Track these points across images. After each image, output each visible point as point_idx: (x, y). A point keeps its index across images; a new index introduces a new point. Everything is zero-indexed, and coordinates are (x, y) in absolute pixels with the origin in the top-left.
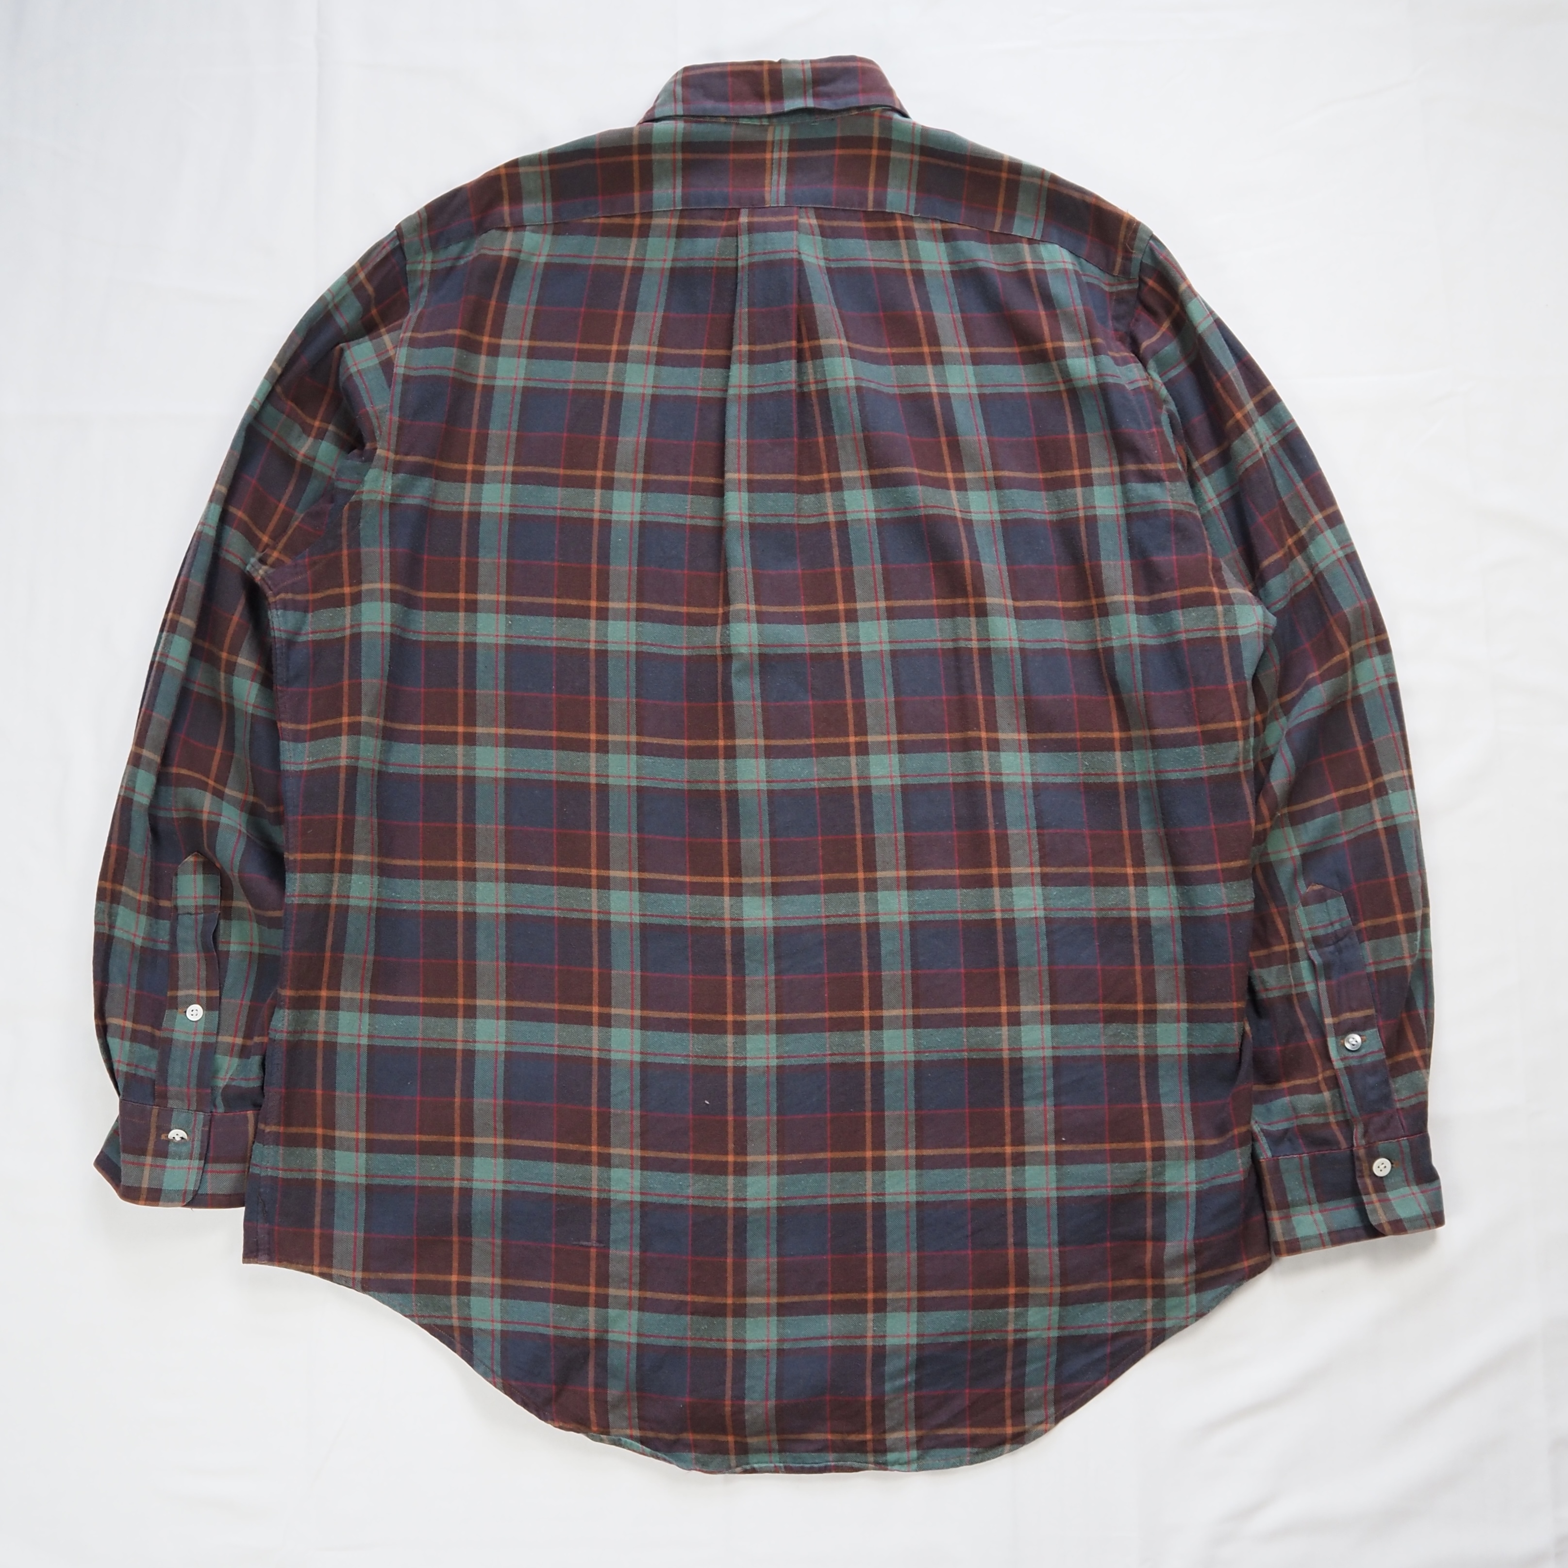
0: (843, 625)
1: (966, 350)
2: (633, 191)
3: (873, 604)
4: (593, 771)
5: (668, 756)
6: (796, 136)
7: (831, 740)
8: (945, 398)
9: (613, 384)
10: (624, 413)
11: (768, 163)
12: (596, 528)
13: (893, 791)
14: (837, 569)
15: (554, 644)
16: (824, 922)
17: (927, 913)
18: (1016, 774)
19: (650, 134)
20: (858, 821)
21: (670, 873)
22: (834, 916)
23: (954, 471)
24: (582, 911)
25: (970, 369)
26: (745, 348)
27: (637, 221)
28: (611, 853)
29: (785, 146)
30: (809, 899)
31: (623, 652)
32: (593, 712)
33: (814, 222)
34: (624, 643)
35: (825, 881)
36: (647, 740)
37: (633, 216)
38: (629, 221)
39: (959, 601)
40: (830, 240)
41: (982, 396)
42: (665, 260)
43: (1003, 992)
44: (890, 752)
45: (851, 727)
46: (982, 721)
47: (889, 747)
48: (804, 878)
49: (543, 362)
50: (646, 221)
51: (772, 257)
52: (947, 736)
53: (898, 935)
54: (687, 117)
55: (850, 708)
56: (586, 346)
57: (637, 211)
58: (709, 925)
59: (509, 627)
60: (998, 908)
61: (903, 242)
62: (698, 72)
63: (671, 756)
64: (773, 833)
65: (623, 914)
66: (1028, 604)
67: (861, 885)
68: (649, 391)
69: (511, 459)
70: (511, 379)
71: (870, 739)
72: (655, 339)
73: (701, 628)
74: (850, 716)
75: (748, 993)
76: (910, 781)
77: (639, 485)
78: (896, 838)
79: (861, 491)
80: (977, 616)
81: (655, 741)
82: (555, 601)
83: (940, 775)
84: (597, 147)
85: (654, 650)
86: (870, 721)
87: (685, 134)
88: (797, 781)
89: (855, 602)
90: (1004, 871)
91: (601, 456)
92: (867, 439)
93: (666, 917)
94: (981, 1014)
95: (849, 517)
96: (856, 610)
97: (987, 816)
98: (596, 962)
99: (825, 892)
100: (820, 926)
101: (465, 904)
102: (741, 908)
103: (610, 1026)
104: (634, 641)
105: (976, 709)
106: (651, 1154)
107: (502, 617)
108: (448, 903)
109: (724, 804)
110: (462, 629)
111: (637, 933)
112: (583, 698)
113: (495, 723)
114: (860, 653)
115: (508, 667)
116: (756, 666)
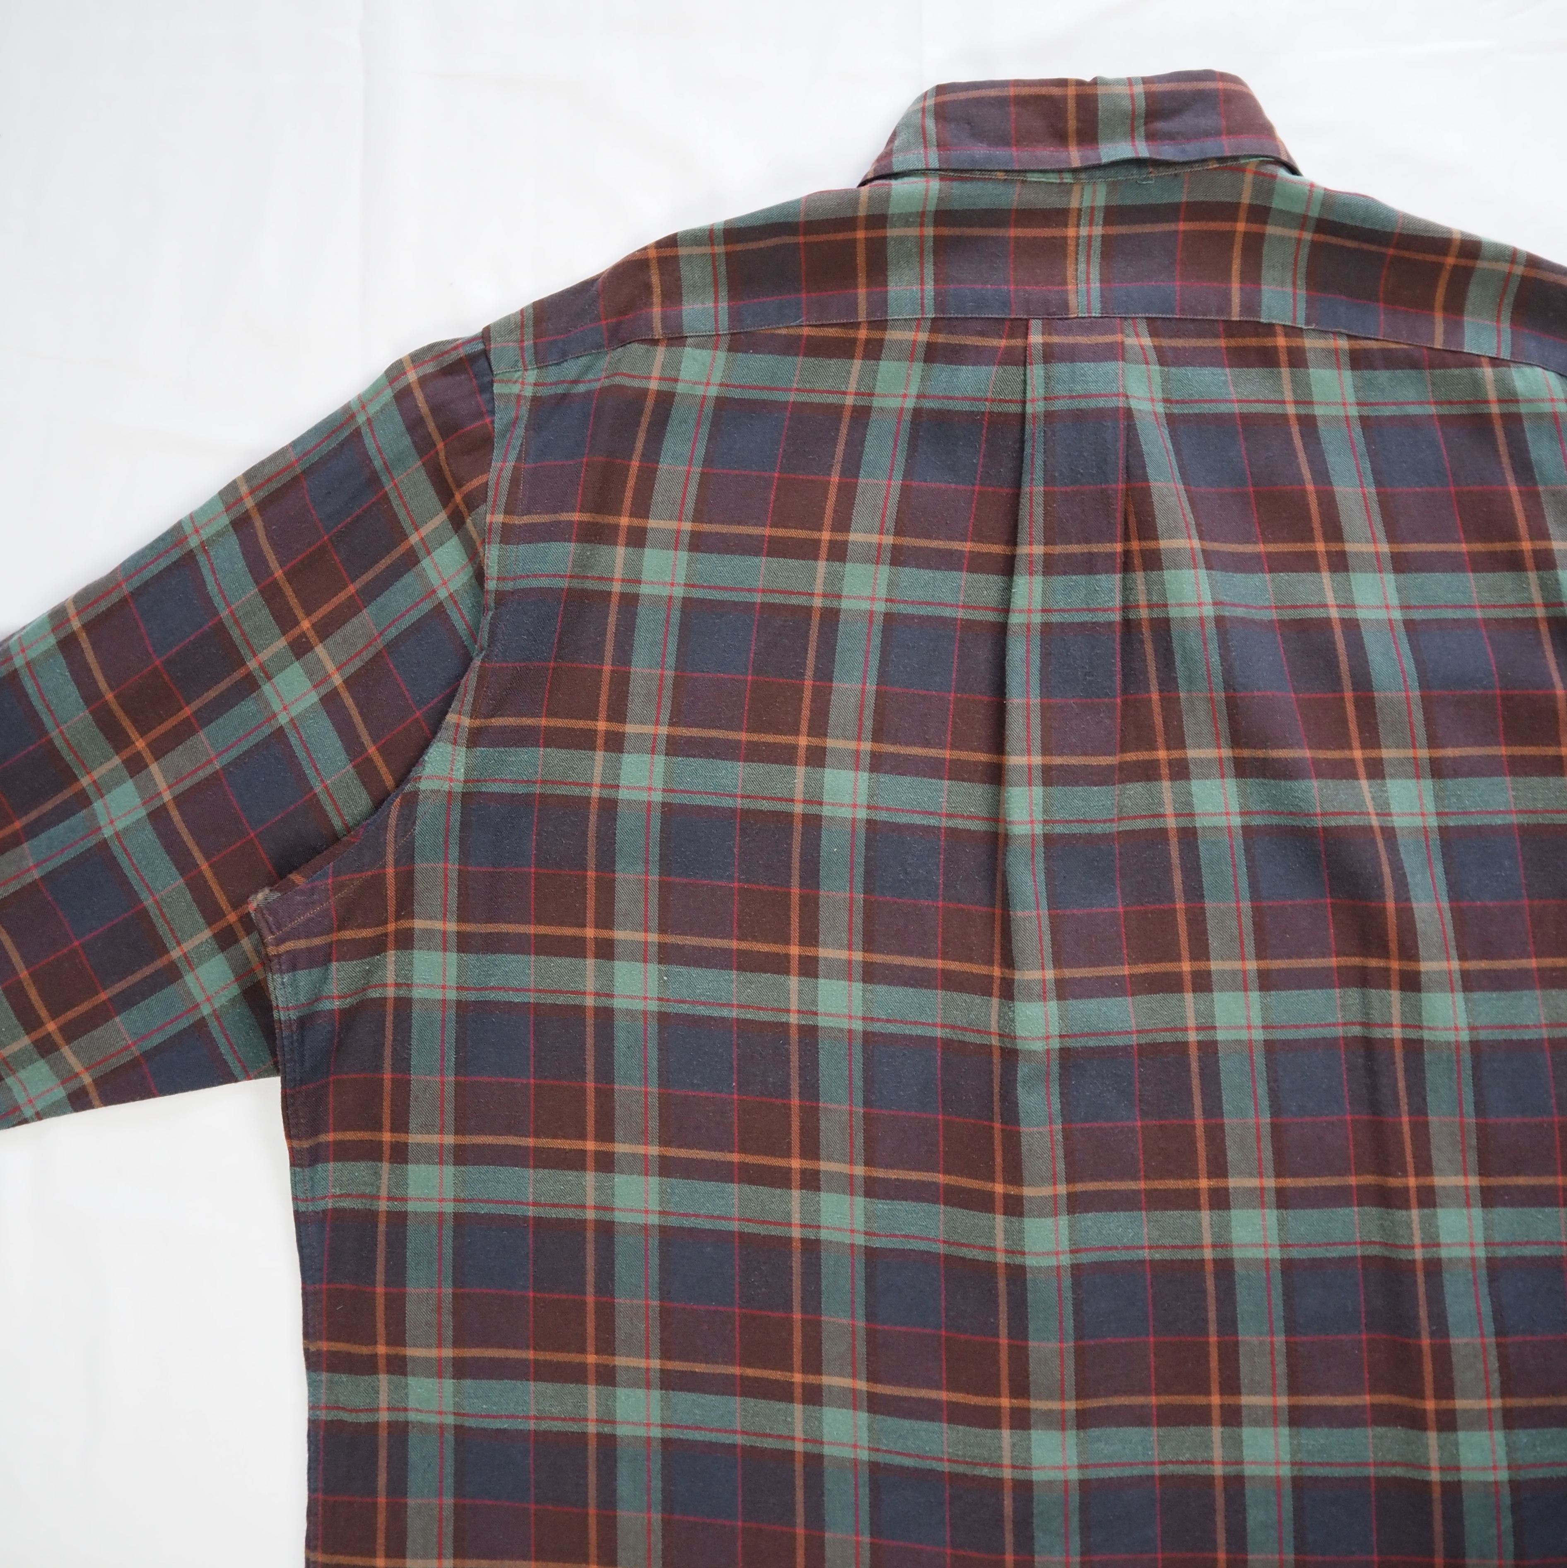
0: (1189, 997)
1: (1384, 548)
2: (856, 287)
3: (1237, 965)
4: (796, 1218)
5: (913, 1200)
6: (1116, 201)
7: (1171, 1184)
8: (1352, 626)
9: (825, 596)
10: (841, 643)
11: (1071, 243)
12: (798, 826)
14: (1180, 905)
15: (734, 1013)
16: (1157, 1471)
17: (1321, 1464)
18: (1462, 1244)
19: (886, 199)
20: (1212, 1315)
22: (1171, 1462)
23: (1363, 747)
24: (780, 1437)
25: (1390, 578)
26: (1038, 550)
27: (863, 334)
28: (825, 1348)
29: (1099, 216)
30: (1134, 1433)
31: (841, 1030)
32: (795, 1125)
33: (1147, 341)
34: (844, 1016)
35: (1160, 1407)
36: (880, 1173)
37: (856, 325)
38: (851, 334)
39: (1374, 963)
40: (1173, 370)
41: (1409, 624)
42: (905, 396)
44: (1263, 1206)
45: (1202, 1164)
46: (1409, 1158)
47: (1262, 1197)
48: (1125, 1401)
49: (714, 557)
50: (877, 335)
51: (1083, 404)
52: (1352, 1181)
53: (1274, 1498)
54: (946, 173)
55: (1200, 1131)
56: (781, 532)
57: (862, 317)
58: (977, 1472)
59: (663, 985)
60: (1434, 1463)
61: (1285, 372)
62: (962, 96)
63: (918, 1199)
64: (1080, 1333)
65: (843, 1444)
66: (1484, 965)
67: (1216, 1414)
68: (880, 607)
69: (665, 715)
70: (664, 584)
71: (1233, 1182)
72: (890, 524)
73: (965, 996)
74: (1201, 1146)
76: (1295, 1253)
77: (866, 761)
78: (1272, 1343)
79: (1218, 781)
80: (1402, 988)
81: (893, 1174)
82: (734, 944)
83: (1342, 1244)
84: (801, 218)
85: (892, 1028)
86: (1232, 1155)
87: (940, 199)
88: (1116, 1248)
89: (1208, 959)
90: (1445, 1404)
91: (806, 713)
92: (1231, 703)
93: (909, 1455)
95: (1199, 822)
96: (1209, 974)
97: (1417, 1317)
98: (800, 1519)
99: (1159, 1424)
100: (1150, 1478)
101: (599, 1421)
102: (1029, 1449)
104: (860, 1014)
105: (1400, 1143)
107: (653, 968)
108: (573, 1419)
109: (1002, 1285)
110: (590, 985)
111: (864, 1476)
112: (779, 1102)
113: (643, 1137)
114: (1215, 1043)
115: (663, 1048)
116: (1055, 1068)
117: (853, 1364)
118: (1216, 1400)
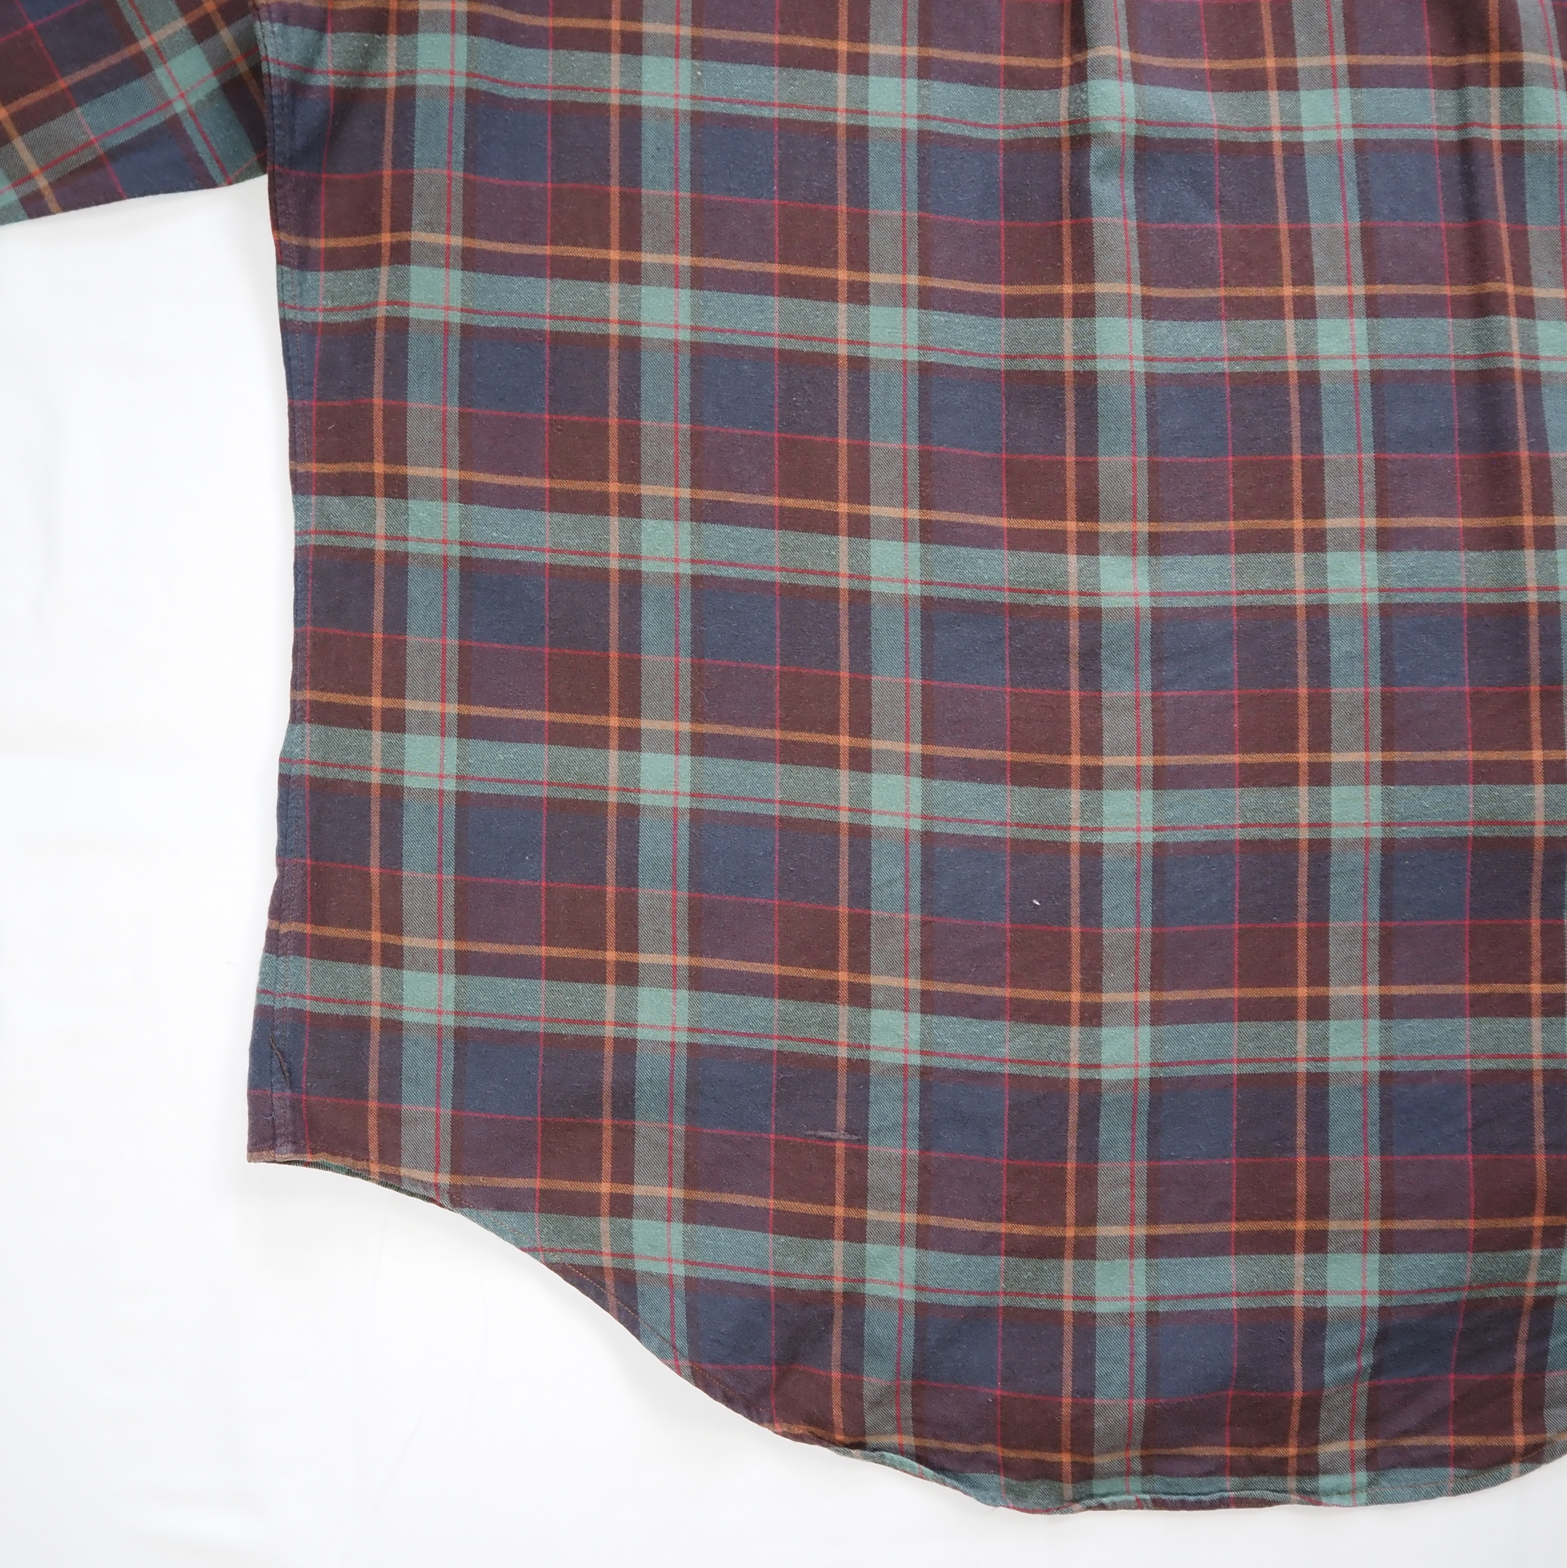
0: (1274, 95)
3: (1326, 61)
4: (842, 334)
5: (972, 313)
7: (1253, 291)
13: (1356, 382)
15: (776, 113)
16: (1234, 601)
17: (1411, 590)
20: (1296, 431)
21: (976, 512)
22: (1251, 592)
24: (822, 573)
28: (873, 476)
30: (1210, 562)
31: (894, 130)
32: (843, 234)
34: (897, 115)
35: (1238, 533)
36: (936, 283)
39: (1472, 59)
43: (1536, 726)
44: (1351, 314)
45: (1287, 270)
46: (1507, 265)
47: (1351, 305)
48: (1201, 527)
52: (1446, 290)
53: (1360, 627)
55: (1284, 238)
58: (1040, 602)
59: (697, 81)
60: (1531, 584)
63: (977, 312)
64: (1154, 446)
65: (892, 580)
67: (1299, 540)
71: (1319, 290)
73: (1030, 93)
74: (1286, 251)
75: (1106, 719)
76: (1386, 364)
78: (1360, 461)
80: (1503, 84)
81: (951, 285)
82: (776, 39)
83: (1435, 356)
85: (949, 128)
86: (1319, 260)
88: (1193, 360)
89: (1294, 56)
90: (1543, 521)
93: (967, 587)
94: (1498, 763)
96: (1295, 71)
97: (1516, 427)
98: (844, 661)
99: (1238, 552)
100: (1226, 609)
101: (622, 556)
102: (1097, 575)
103: (868, 769)
104: (915, 112)
105: (1499, 244)
106: (939, 987)
107: (686, 64)
108: (593, 554)
109: (1070, 397)
110: (615, 82)
111: (916, 615)
112: (824, 208)
113: (674, 246)
114: (1301, 144)
115: (696, 149)
116: (1130, 158)
117: (905, 491)
118: (1298, 524)
